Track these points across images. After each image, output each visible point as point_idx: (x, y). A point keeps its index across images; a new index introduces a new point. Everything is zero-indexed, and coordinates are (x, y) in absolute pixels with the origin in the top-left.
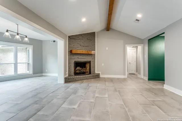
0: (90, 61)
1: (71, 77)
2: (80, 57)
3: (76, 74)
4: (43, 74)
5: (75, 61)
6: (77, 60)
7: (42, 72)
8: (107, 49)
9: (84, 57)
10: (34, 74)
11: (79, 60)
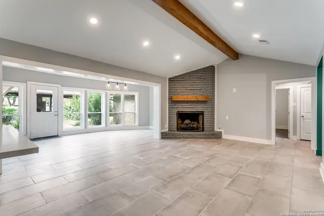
0: (203, 112)
1: (173, 133)
2: (186, 105)
3: (180, 129)
4: (150, 127)
5: (178, 111)
6: (181, 110)
7: (148, 124)
8: (234, 90)
9: (193, 105)
10: (140, 125)
11: (184, 110)
